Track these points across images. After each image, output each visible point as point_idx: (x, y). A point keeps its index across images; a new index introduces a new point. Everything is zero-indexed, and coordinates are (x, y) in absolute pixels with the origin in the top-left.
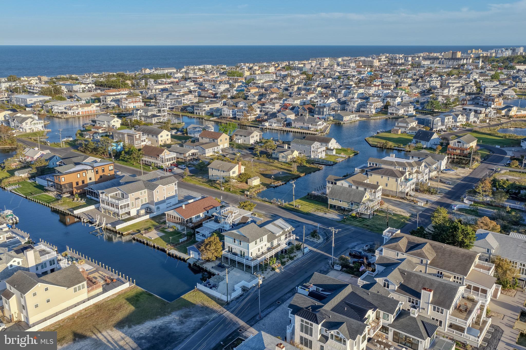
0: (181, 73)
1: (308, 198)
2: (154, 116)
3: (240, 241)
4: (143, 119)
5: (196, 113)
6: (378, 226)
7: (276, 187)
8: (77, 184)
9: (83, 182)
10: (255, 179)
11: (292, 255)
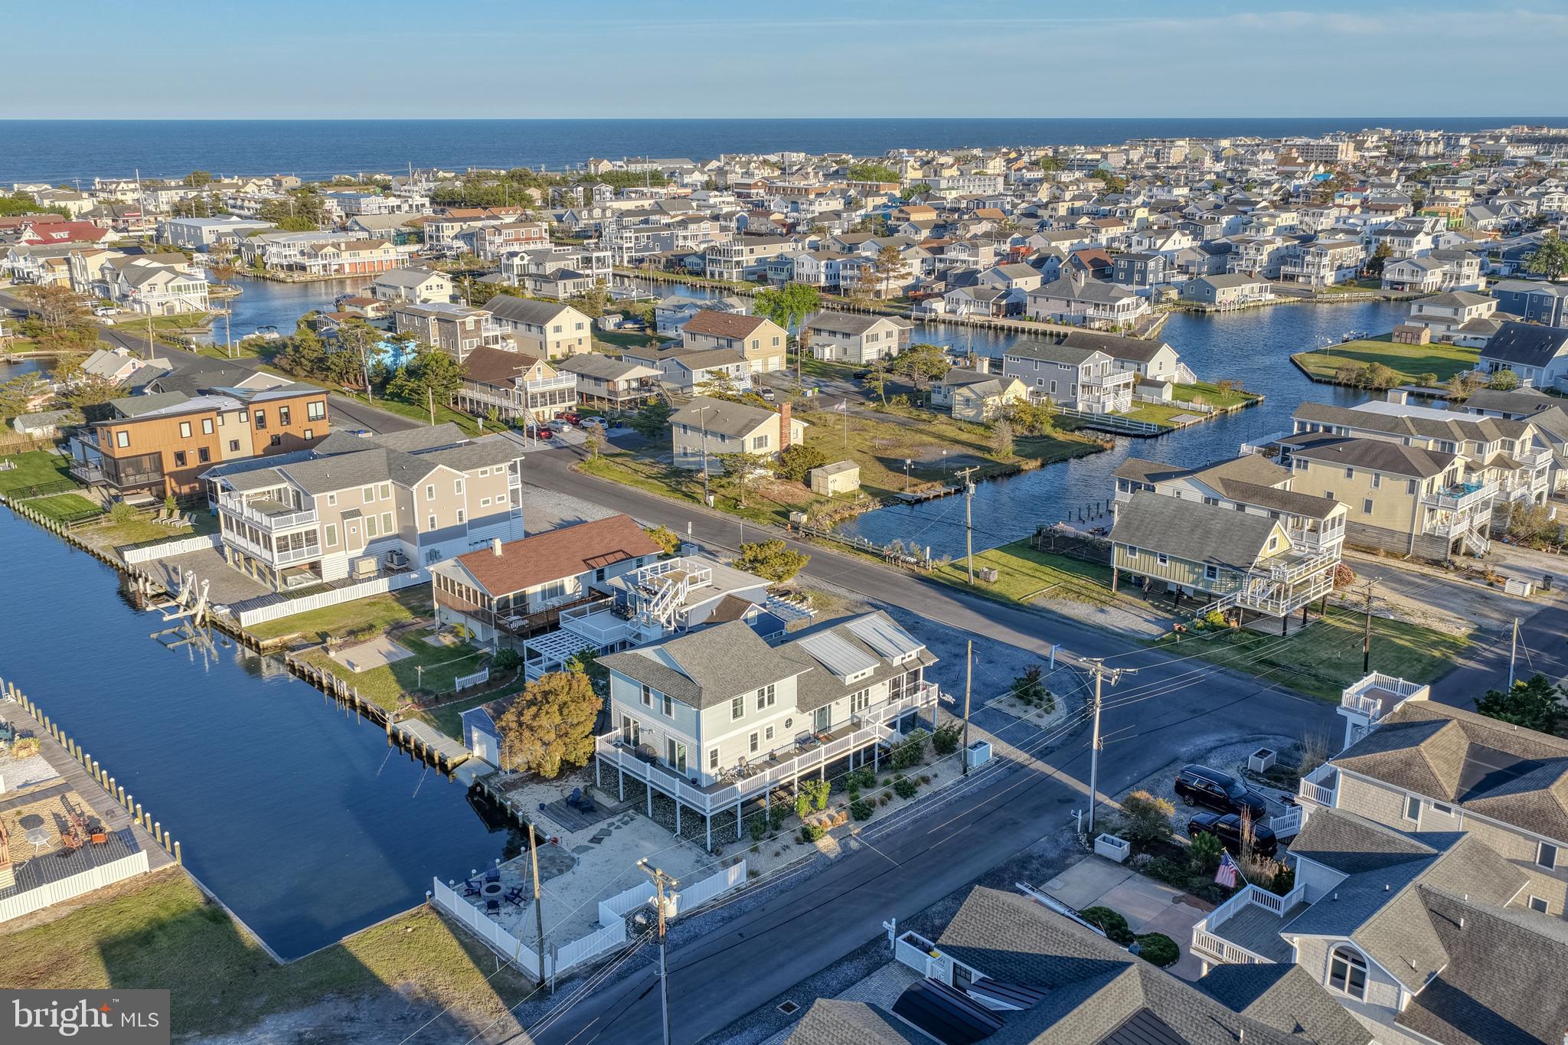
0: (702, 173)
1: (1034, 548)
2: (565, 274)
3: (668, 700)
4: (530, 284)
5: (712, 275)
6: (1322, 671)
7: (919, 501)
8: (180, 457)
9: (204, 454)
10: (839, 469)
11: (911, 775)
